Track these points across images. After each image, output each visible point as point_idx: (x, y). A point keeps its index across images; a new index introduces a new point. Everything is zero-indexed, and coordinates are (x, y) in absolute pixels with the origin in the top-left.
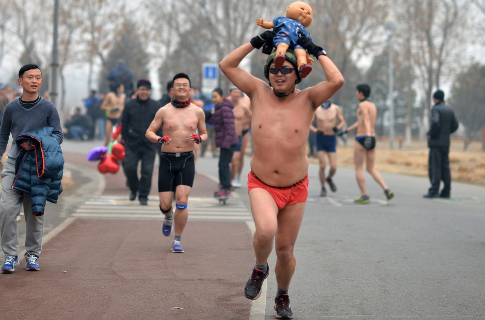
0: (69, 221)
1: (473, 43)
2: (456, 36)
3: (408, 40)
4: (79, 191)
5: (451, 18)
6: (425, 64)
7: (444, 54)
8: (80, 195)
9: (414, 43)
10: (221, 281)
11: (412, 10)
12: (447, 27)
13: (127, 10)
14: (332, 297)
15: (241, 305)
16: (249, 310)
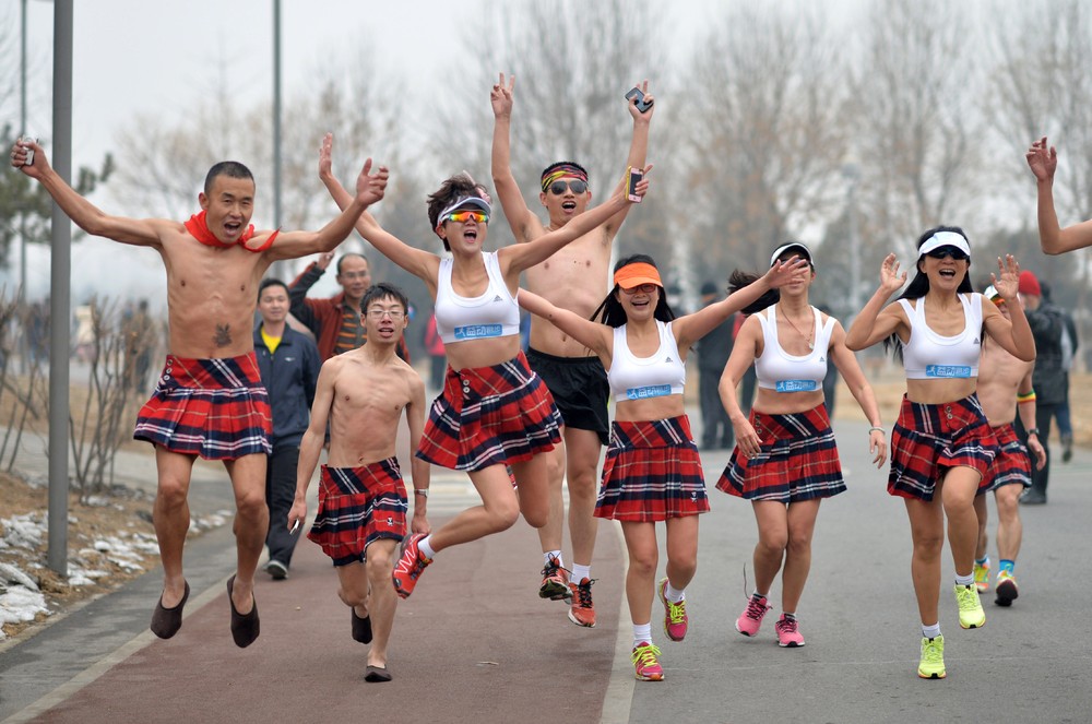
2: (965, 184)
3: (883, 194)
5: (954, 152)
9: (894, 198)
10: (562, 615)
11: (888, 142)
12: (949, 170)
15: (597, 653)
16: (610, 662)
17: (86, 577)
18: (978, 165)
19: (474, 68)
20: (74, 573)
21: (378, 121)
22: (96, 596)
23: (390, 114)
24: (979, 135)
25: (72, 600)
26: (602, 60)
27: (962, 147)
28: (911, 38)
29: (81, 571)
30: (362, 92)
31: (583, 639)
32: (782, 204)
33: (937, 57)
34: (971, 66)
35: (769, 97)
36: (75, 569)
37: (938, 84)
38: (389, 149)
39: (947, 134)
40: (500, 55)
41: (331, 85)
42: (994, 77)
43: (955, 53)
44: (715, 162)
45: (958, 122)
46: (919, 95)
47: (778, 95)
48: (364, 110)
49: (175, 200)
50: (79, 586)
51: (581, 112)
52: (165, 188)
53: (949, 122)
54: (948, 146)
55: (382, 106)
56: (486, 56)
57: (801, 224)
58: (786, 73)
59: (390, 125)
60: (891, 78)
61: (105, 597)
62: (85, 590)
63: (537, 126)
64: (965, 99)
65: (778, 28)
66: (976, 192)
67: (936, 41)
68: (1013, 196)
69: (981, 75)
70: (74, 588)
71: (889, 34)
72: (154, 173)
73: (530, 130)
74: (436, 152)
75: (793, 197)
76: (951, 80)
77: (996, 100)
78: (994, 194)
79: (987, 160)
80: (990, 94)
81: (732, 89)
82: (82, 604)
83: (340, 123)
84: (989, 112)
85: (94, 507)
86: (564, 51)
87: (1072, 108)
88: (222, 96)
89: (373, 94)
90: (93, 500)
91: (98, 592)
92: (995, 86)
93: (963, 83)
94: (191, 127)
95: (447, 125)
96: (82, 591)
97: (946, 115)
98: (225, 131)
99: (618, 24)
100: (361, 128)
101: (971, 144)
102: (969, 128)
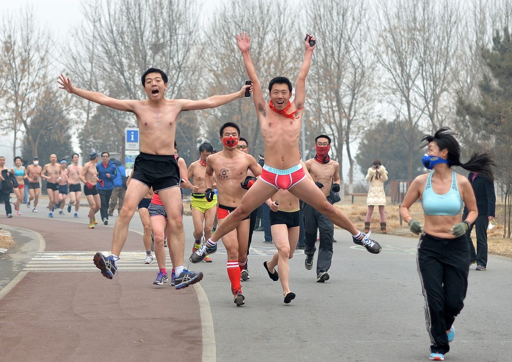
0: (22, 275)
1: (381, 101)
2: (364, 95)
3: (319, 100)
4: (23, 249)
6: (335, 123)
7: (352, 114)
8: (25, 253)
9: (324, 103)
10: (171, 319)
11: (321, 71)
12: (355, 88)
13: (49, 78)
14: (271, 329)
15: (193, 337)
16: (201, 341)
23: (42, 53)
31: (185, 330)
47: (260, 45)
48: (28, 51)
68: (391, 102)
73: (121, 64)
87: (425, 53)
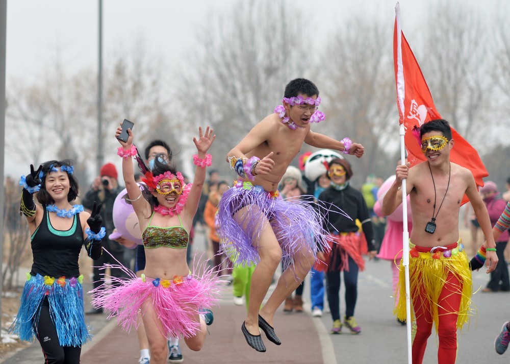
17: (11, 338)
18: (488, 107)
19: (202, 51)
20: (5, 336)
21: (147, 81)
22: (19, 349)
24: (490, 90)
25: (5, 352)
26: (274, 46)
27: (480, 97)
28: (451, 36)
29: (8, 335)
30: (138, 64)
32: (376, 130)
33: (466, 47)
34: (485, 52)
35: (370, 69)
36: (5, 334)
37: (467, 62)
38: (154, 97)
39: (471, 90)
40: (218, 43)
41: (121, 61)
42: (497, 57)
43: (476, 44)
44: (339, 106)
45: (478, 83)
46: (456, 68)
49: (32, 125)
50: (8, 343)
51: (262, 76)
52: (26, 118)
53: (472, 83)
54: (471, 98)
55: (150, 72)
56: (208, 44)
57: (388, 141)
58: (380, 55)
59: (154, 83)
60: (440, 58)
61: (24, 350)
62: (12, 346)
63: (238, 85)
64: (482, 71)
65: (376, 29)
66: (487, 123)
67: (465, 37)
69: (490, 56)
70: (6, 345)
71: (438, 33)
72: (20, 110)
74: (180, 99)
75: (384, 126)
76: (473, 60)
77: (499, 71)
78: (498, 124)
79: (493, 104)
80: (495, 67)
81: (349, 64)
82: (11, 354)
83: (125, 82)
84: (495, 78)
85: (8, 298)
86: (253, 42)
88: (58, 67)
89: (144, 65)
90: (8, 294)
91: (19, 347)
92: (498, 63)
93: (481, 61)
94: (41, 84)
95: (187, 83)
96: (10, 347)
97: (470, 78)
98: (60, 86)
99: (284, 26)
100: (138, 85)
101: (485, 96)
102: (484, 86)
